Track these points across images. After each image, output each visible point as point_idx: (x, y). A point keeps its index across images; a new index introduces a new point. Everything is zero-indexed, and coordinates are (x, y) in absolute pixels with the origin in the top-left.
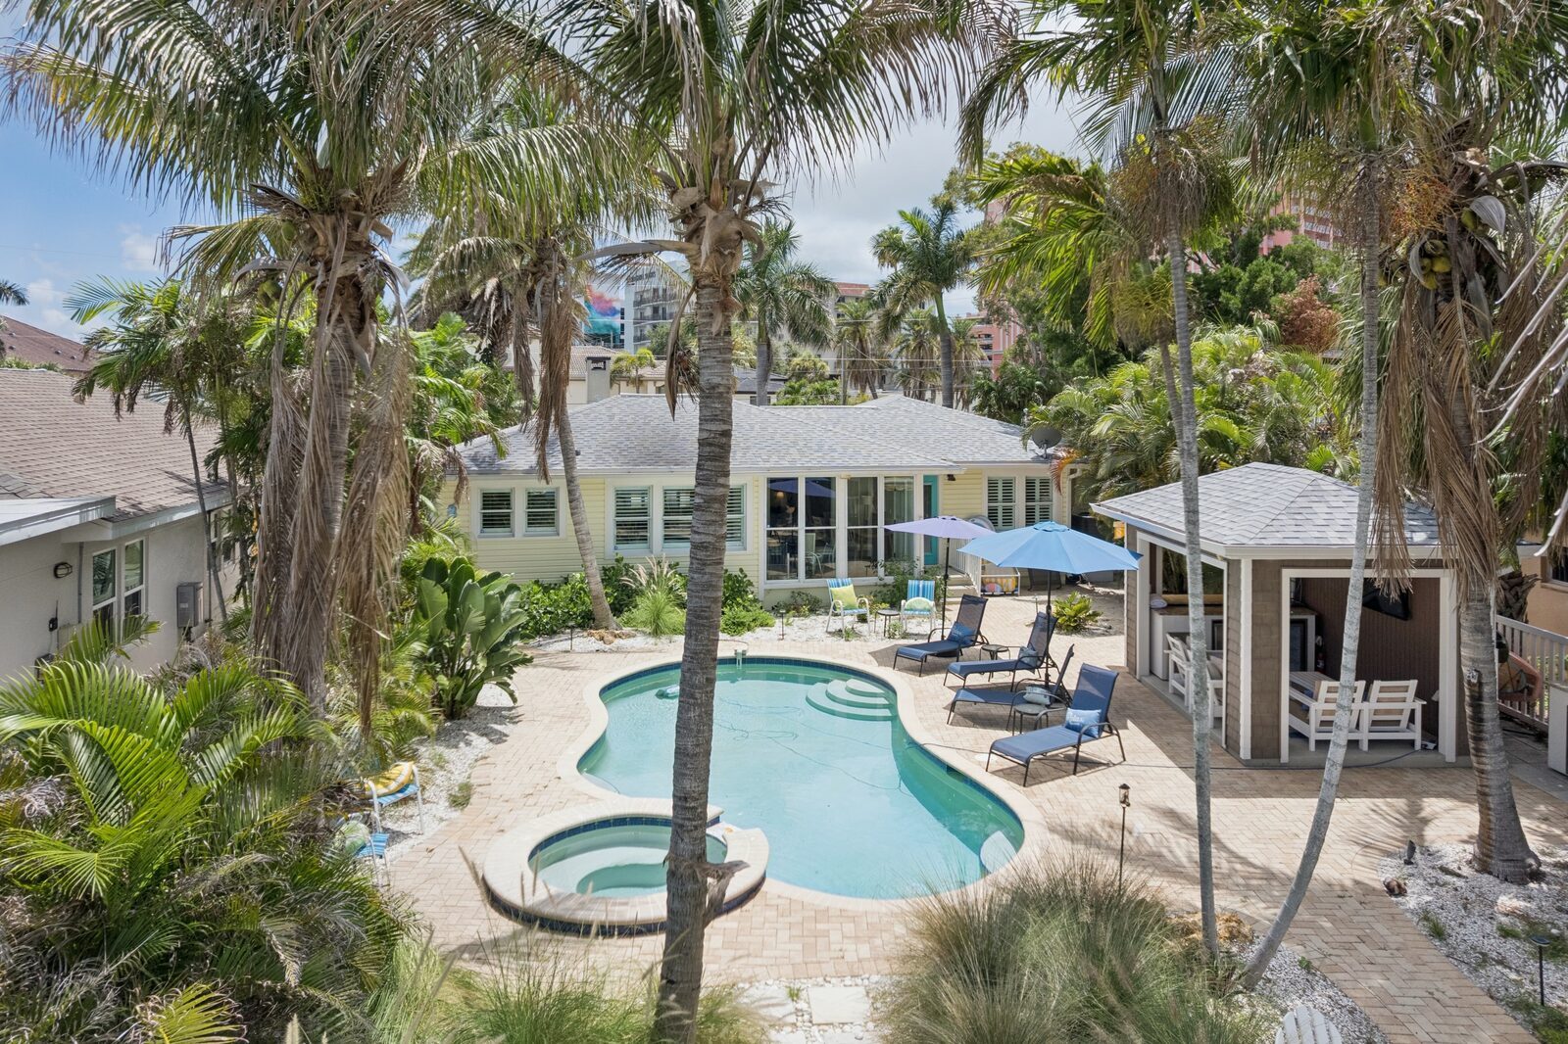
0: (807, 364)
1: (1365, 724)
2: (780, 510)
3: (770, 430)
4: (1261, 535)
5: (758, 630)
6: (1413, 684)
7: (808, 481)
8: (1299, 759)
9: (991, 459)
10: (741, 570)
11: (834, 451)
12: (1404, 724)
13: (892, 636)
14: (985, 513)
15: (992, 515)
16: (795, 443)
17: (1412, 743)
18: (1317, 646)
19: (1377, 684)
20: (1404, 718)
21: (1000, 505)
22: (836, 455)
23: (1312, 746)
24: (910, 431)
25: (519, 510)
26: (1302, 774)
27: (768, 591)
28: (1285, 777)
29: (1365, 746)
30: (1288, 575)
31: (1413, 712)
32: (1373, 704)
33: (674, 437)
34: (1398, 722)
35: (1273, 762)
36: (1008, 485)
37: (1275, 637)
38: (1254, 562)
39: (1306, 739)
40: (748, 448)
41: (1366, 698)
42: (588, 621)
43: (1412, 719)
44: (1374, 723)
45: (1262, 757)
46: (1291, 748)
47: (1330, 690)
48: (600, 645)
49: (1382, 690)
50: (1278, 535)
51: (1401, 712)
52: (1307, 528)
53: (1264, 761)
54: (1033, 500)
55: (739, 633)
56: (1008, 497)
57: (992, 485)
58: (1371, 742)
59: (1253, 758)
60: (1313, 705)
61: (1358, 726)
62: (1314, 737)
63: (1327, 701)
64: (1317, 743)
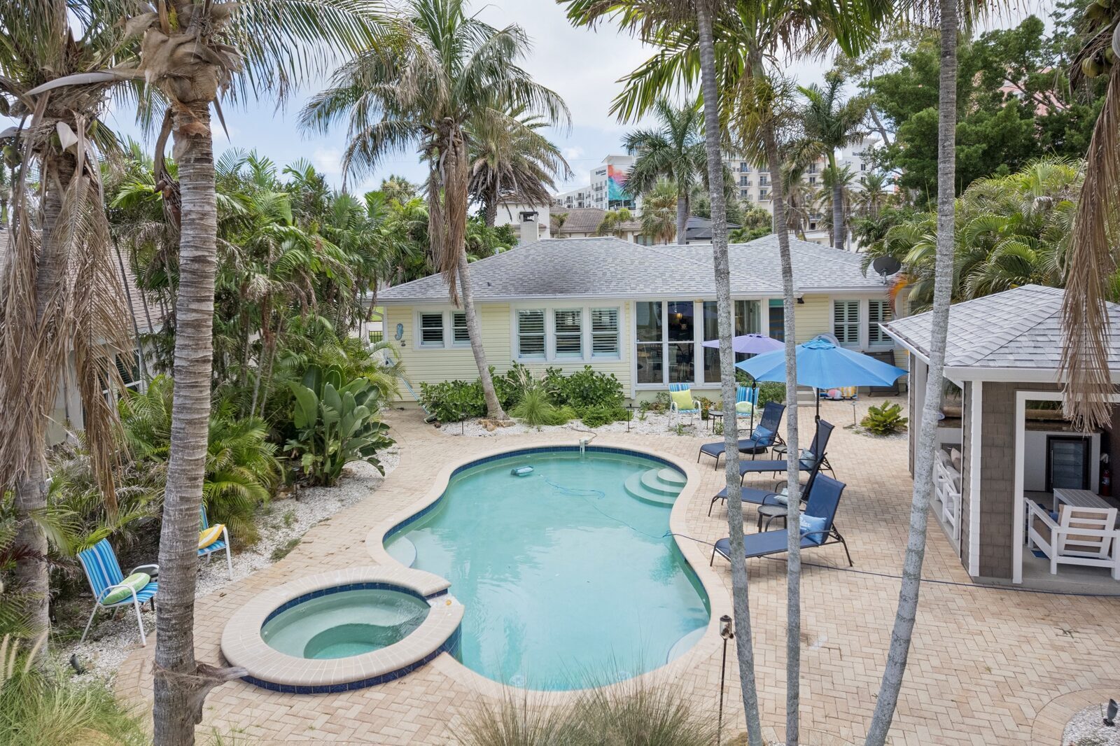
0: (758, 215)
1: (1117, 552)
2: (648, 328)
3: (647, 264)
4: (990, 357)
5: (615, 423)
7: (671, 304)
8: (1034, 581)
9: (835, 285)
10: (613, 375)
11: (694, 280)
13: (719, 433)
14: (832, 331)
15: (839, 333)
16: (663, 274)
18: (1102, 462)
21: (846, 324)
22: (693, 283)
23: (1054, 570)
24: (770, 263)
25: (448, 327)
26: (1033, 598)
27: (639, 392)
28: (1012, 599)
30: (1023, 397)
33: (568, 271)
35: (1004, 581)
36: (853, 307)
38: (984, 383)
39: (1047, 558)
40: (623, 278)
42: (482, 412)
45: (993, 575)
46: (1026, 567)
48: (484, 431)
50: (1011, 357)
52: (1047, 350)
53: (995, 580)
54: (877, 319)
55: (596, 426)
56: (853, 316)
57: (838, 307)
59: (981, 574)
60: (1055, 529)
61: (1110, 554)
62: (1055, 560)
63: (1071, 525)
64: (1060, 566)
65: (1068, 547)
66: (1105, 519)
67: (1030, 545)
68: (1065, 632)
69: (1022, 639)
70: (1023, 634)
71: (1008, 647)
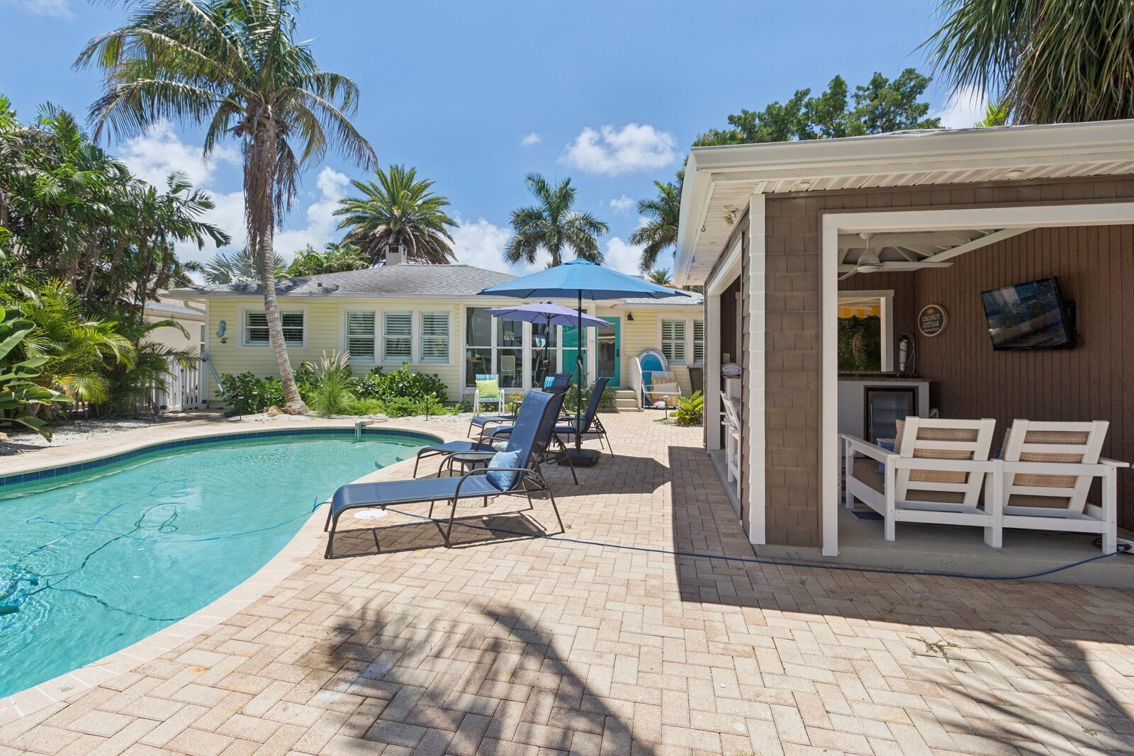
1: (997, 499)
6: (1098, 430)
8: (862, 552)
9: (661, 302)
12: (1078, 502)
14: (660, 348)
15: (666, 351)
17: (1095, 540)
19: (1020, 427)
20: (1079, 496)
21: (673, 343)
23: (891, 534)
29: (996, 540)
30: (834, 224)
31: (1097, 482)
32: (1011, 464)
34: (1066, 501)
35: (807, 553)
36: (680, 326)
37: (809, 333)
39: (879, 518)
41: (997, 450)
43: (1095, 496)
44: (1015, 500)
45: (788, 542)
47: (922, 434)
49: (1031, 437)
51: (1072, 481)
53: (792, 551)
56: (680, 336)
57: (666, 326)
58: (1009, 534)
59: (768, 541)
60: (891, 462)
61: (981, 504)
62: (893, 516)
63: (917, 455)
64: (901, 527)
65: (911, 494)
66: (975, 440)
67: (849, 504)
68: (930, 646)
69: (842, 665)
70: (840, 651)
71: (808, 688)
